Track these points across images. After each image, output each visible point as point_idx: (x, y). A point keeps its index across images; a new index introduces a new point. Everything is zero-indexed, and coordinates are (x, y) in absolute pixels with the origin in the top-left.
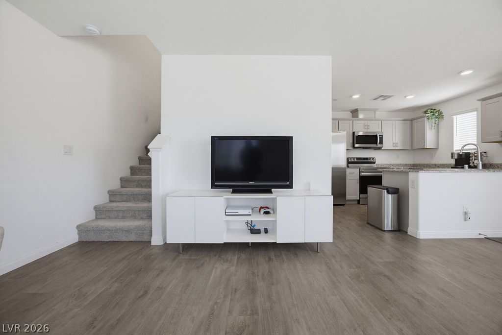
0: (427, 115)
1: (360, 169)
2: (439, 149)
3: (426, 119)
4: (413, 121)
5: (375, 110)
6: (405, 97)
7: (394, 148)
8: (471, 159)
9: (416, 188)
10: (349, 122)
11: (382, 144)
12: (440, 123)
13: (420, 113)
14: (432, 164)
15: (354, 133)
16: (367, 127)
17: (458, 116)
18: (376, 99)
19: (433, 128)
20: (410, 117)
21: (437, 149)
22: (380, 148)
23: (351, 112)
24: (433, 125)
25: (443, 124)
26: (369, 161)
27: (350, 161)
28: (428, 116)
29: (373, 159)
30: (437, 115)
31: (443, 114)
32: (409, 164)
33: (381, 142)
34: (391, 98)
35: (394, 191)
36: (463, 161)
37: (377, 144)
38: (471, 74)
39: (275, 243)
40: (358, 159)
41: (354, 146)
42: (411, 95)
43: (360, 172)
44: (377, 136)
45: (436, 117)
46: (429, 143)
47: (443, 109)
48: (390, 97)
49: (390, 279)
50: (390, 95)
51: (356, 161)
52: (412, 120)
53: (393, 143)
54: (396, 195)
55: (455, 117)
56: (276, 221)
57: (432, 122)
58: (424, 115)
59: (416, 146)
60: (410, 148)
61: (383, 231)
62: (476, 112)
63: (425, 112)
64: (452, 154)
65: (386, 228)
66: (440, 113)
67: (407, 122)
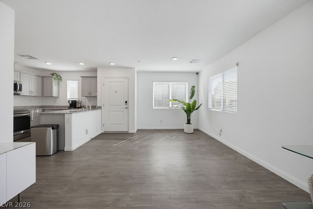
0: (54, 77)
2: (59, 98)
3: (53, 79)
6: (45, 62)
7: (30, 95)
8: (77, 103)
9: (70, 123)
11: (21, 91)
14: (55, 106)
17: (70, 81)
20: (42, 75)
21: (58, 97)
22: (19, 94)
24: (57, 83)
25: (62, 83)
31: (62, 78)
32: (38, 106)
35: (56, 127)
36: (74, 105)
37: (17, 90)
38: (83, 65)
42: (50, 63)
44: (16, 84)
45: (59, 79)
46: (55, 94)
47: (63, 76)
49: (86, 177)
50: (36, 58)
52: (43, 77)
53: (30, 91)
54: (55, 130)
55: (68, 81)
58: (52, 76)
59: (45, 94)
60: (41, 95)
61: (50, 156)
62: (77, 81)
63: (53, 74)
64: (69, 101)
65: (52, 153)
66: (61, 77)
67: (40, 78)
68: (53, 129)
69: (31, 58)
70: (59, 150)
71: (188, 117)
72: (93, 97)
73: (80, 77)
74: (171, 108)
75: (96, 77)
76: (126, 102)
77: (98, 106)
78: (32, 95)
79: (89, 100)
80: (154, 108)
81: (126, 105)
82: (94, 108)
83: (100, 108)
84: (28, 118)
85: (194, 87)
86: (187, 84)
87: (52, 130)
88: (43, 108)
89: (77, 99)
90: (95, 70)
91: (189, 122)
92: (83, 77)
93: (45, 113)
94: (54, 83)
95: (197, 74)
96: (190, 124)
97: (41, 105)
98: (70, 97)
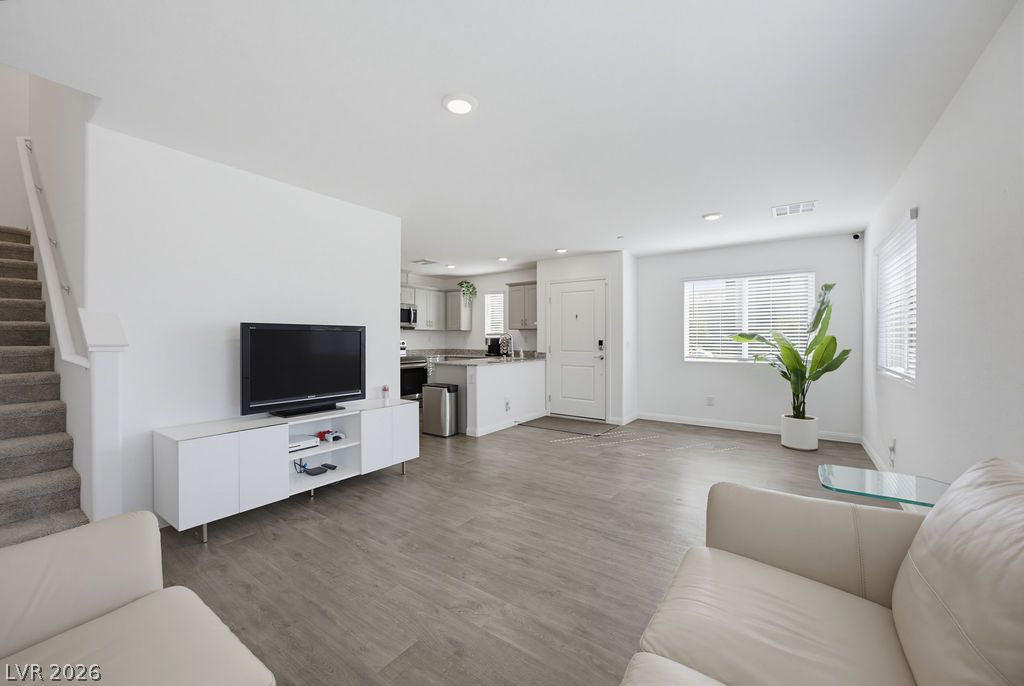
0: (463, 288)
2: (472, 333)
3: (461, 293)
4: (449, 294)
6: (447, 266)
7: (427, 329)
8: (501, 345)
9: (474, 384)
11: (417, 322)
13: (455, 285)
17: (489, 295)
19: (467, 305)
20: (444, 289)
21: (470, 331)
22: (413, 328)
24: (468, 302)
25: (476, 301)
28: (463, 291)
30: (471, 290)
31: (476, 290)
33: (415, 321)
35: (454, 389)
36: (495, 349)
37: (409, 321)
38: (506, 261)
39: (360, 476)
42: (452, 265)
44: (410, 310)
45: (471, 293)
46: (464, 327)
47: (477, 284)
48: (432, 263)
52: (446, 292)
53: (427, 321)
54: (453, 394)
55: (486, 296)
56: (360, 445)
57: (467, 299)
58: (459, 288)
59: (450, 327)
60: (443, 329)
61: (445, 437)
62: (503, 295)
63: (461, 284)
64: (487, 339)
65: (447, 434)
66: (474, 288)
67: (442, 294)
68: (449, 391)
70: (459, 431)
71: (796, 396)
72: (530, 331)
73: (507, 284)
74: (746, 360)
75: (535, 283)
76: (601, 343)
77: (538, 351)
78: (431, 329)
79: (526, 338)
80: (686, 360)
81: (601, 349)
82: (531, 355)
83: (542, 356)
84: (423, 372)
85: (828, 288)
86: (811, 277)
87: (448, 394)
88: (447, 353)
89: (501, 335)
90: (532, 267)
91: (799, 413)
92: (511, 285)
93: (448, 362)
94: (464, 300)
95: (856, 237)
96: (804, 418)
97: (443, 347)
98: (488, 330)
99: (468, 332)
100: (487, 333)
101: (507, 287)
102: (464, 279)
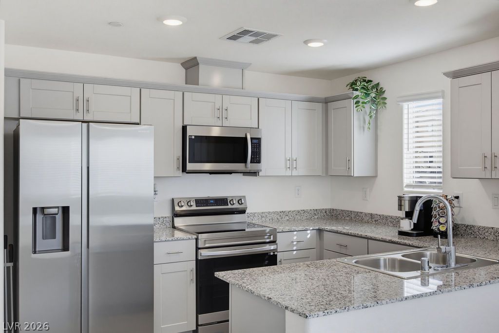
0: (356, 93)
1: (197, 239)
2: (378, 180)
3: (353, 102)
4: (329, 105)
5: (243, 67)
6: (306, 42)
7: (289, 173)
10: (170, 94)
11: (259, 162)
12: (380, 116)
13: (341, 87)
14: (366, 215)
15: (184, 129)
16: (222, 113)
17: (412, 104)
18: (234, 38)
19: (367, 126)
21: (376, 177)
22: (255, 173)
23: (183, 64)
24: (367, 118)
25: (385, 115)
26: (230, 206)
27: (177, 208)
28: (357, 97)
29: (240, 201)
30: (373, 95)
31: (384, 96)
32: (321, 210)
33: (257, 158)
34: (273, 40)
37: (245, 161)
40: (199, 202)
41: (184, 169)
43: (197, 249)
44: (246, 138)
48: (269, 37)
50: (268, 32)
51: (194, 208)
52: (326, 101)
53: (286, 160)
55: (405, 106)
57: (366, 113)
58: (350, 91)
59: (333, 168)
62: (440, 100)
63: (353, 84)
66: (381, 92)
67: (319, 106)
69: (259, 37)
73: (445, 74)
78: (295, 173)
92: (456, 75)
97: (328, 206)
98: (409, 177)
99: (369, 180)
100: (406, 181)
101: (449, 80)
102: (361, 75)
